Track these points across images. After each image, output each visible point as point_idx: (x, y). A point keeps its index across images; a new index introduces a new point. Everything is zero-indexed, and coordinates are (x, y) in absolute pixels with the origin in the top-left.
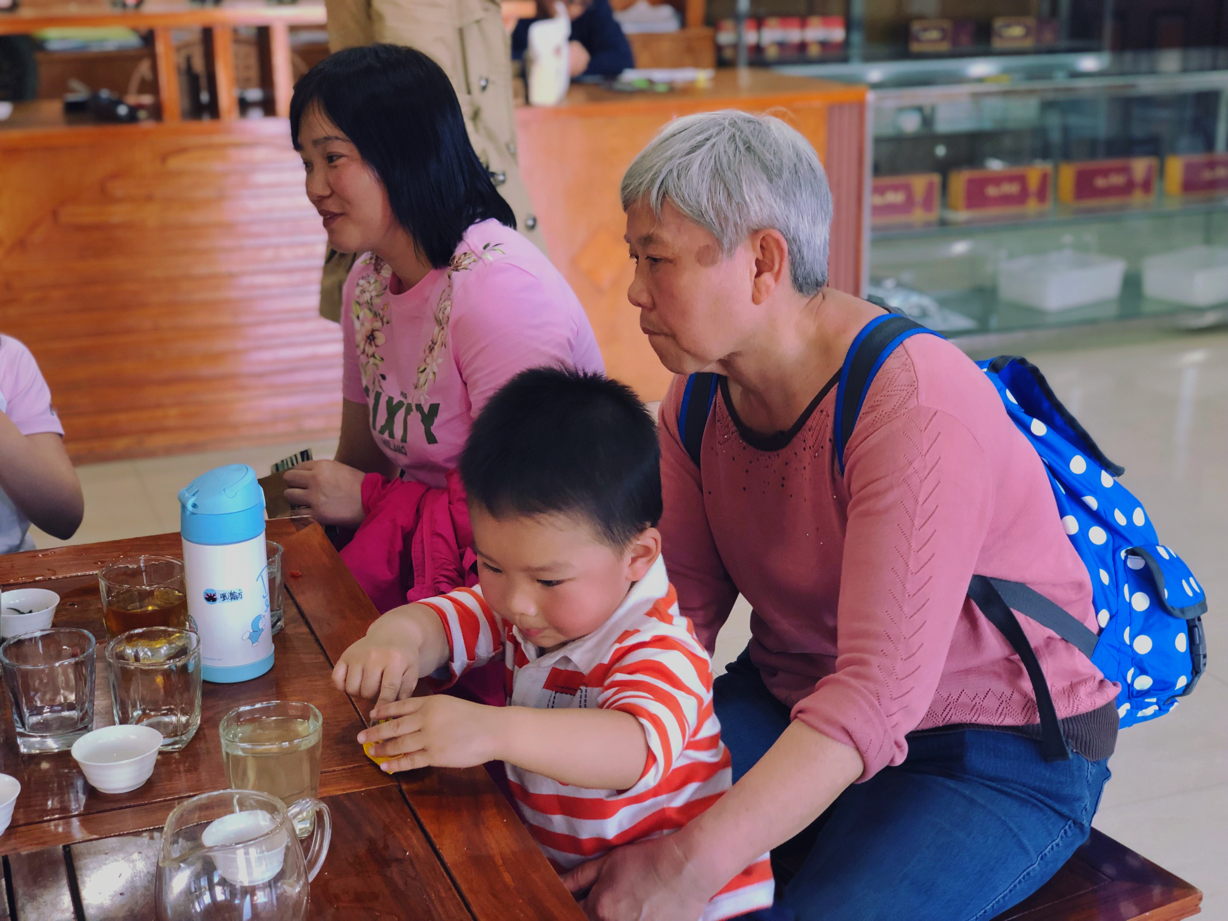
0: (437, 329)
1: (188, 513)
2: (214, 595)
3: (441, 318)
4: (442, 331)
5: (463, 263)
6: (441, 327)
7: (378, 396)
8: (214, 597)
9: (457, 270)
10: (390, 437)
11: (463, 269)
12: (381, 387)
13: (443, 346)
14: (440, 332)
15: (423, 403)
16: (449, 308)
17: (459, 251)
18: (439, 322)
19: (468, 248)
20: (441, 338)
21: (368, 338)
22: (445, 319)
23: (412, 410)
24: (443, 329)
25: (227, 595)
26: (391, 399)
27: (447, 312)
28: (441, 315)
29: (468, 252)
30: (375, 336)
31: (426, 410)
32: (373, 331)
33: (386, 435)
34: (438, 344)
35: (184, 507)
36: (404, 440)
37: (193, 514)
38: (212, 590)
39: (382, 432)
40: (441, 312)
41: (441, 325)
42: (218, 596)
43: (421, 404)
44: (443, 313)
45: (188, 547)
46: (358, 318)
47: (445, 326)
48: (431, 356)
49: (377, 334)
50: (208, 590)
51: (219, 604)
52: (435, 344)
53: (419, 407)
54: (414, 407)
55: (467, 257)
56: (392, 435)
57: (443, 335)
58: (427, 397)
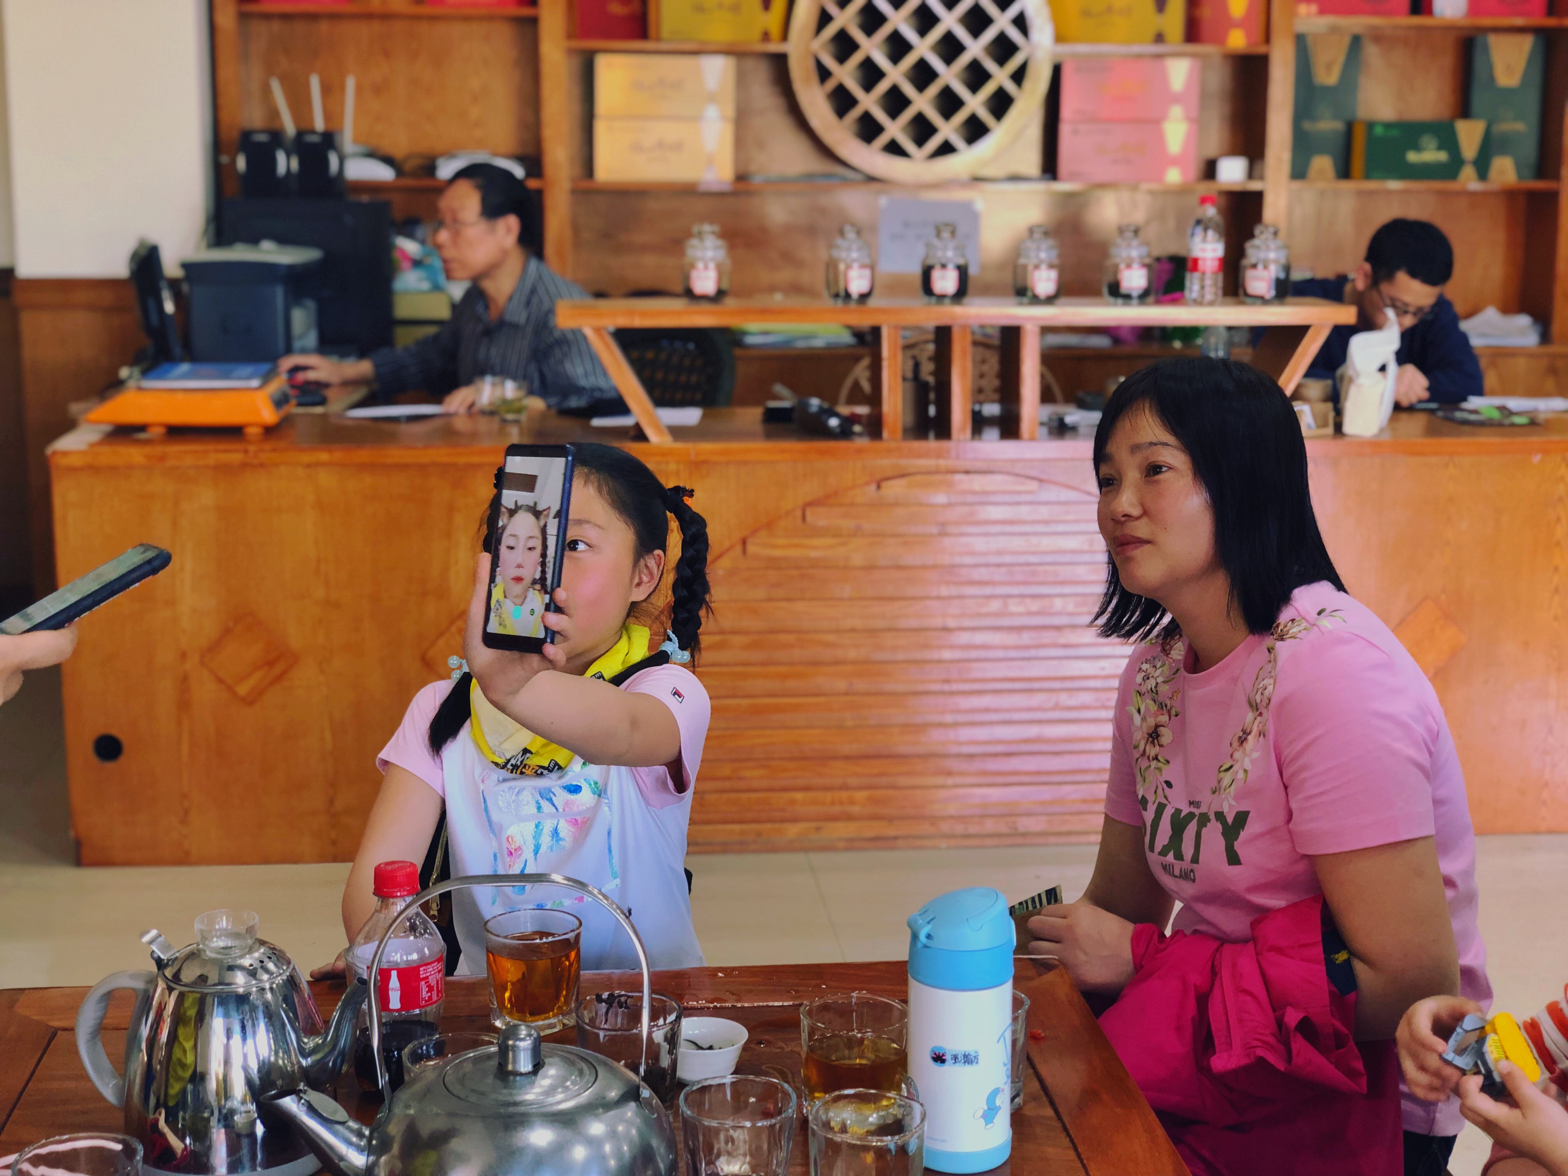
0: (1250, 716)
1: (920, 945)
2: (943, 1055)
3: (1258, 701)
4: (1259, 718)
5: (1291, 632)
6: (1258, 713)
7: (1161, 808)
8: (944, 1058)
9: (1282, 640)
10: (1175, 858)
11: (1291, 637)
12: (1166, 797)
13: (1262, 735)
14: (1256, 719)
15: (1226, 810)
16: (1270, 688)
17: (1285, 616)
18: (1254, 706)
19: (1296, 613)
20: (1258, 726)
21: (1150, 735)
22: (1265, 701)
23: (1209, 820)
24: (1261, 714)
25: (959, 1057)
26: (1178, 811)
27: (1267, 693)
28: (1258, 698)
29: (1297, 619)
30: (1159, 733)
31: (1230, 819)
32: (1157, 726)
33: (1170, 857)
34: (1253, 734)
35: (915, 937)
36: (1195, 859)
37: (926, 946)
38: (941, 1048)
39: (1164, 853)
40: (1259, 693)
41: (1257, 710)
42: (948, 1057)
43: (1223, 812)
44: (1262, 694)
45: (916, 989)
46: (1139, 711)
47: (1264, 711)
48: (1241, 749)
49: (1162, 730)
50: (936, 1047)
51: (948, 1068)
52: (1249, 734)
53: (1220, 816)
54: (1212, 817)
55: (1296, 624)
56: (1179, 856)
57: (1260, 723)
58: (1233, 803)
